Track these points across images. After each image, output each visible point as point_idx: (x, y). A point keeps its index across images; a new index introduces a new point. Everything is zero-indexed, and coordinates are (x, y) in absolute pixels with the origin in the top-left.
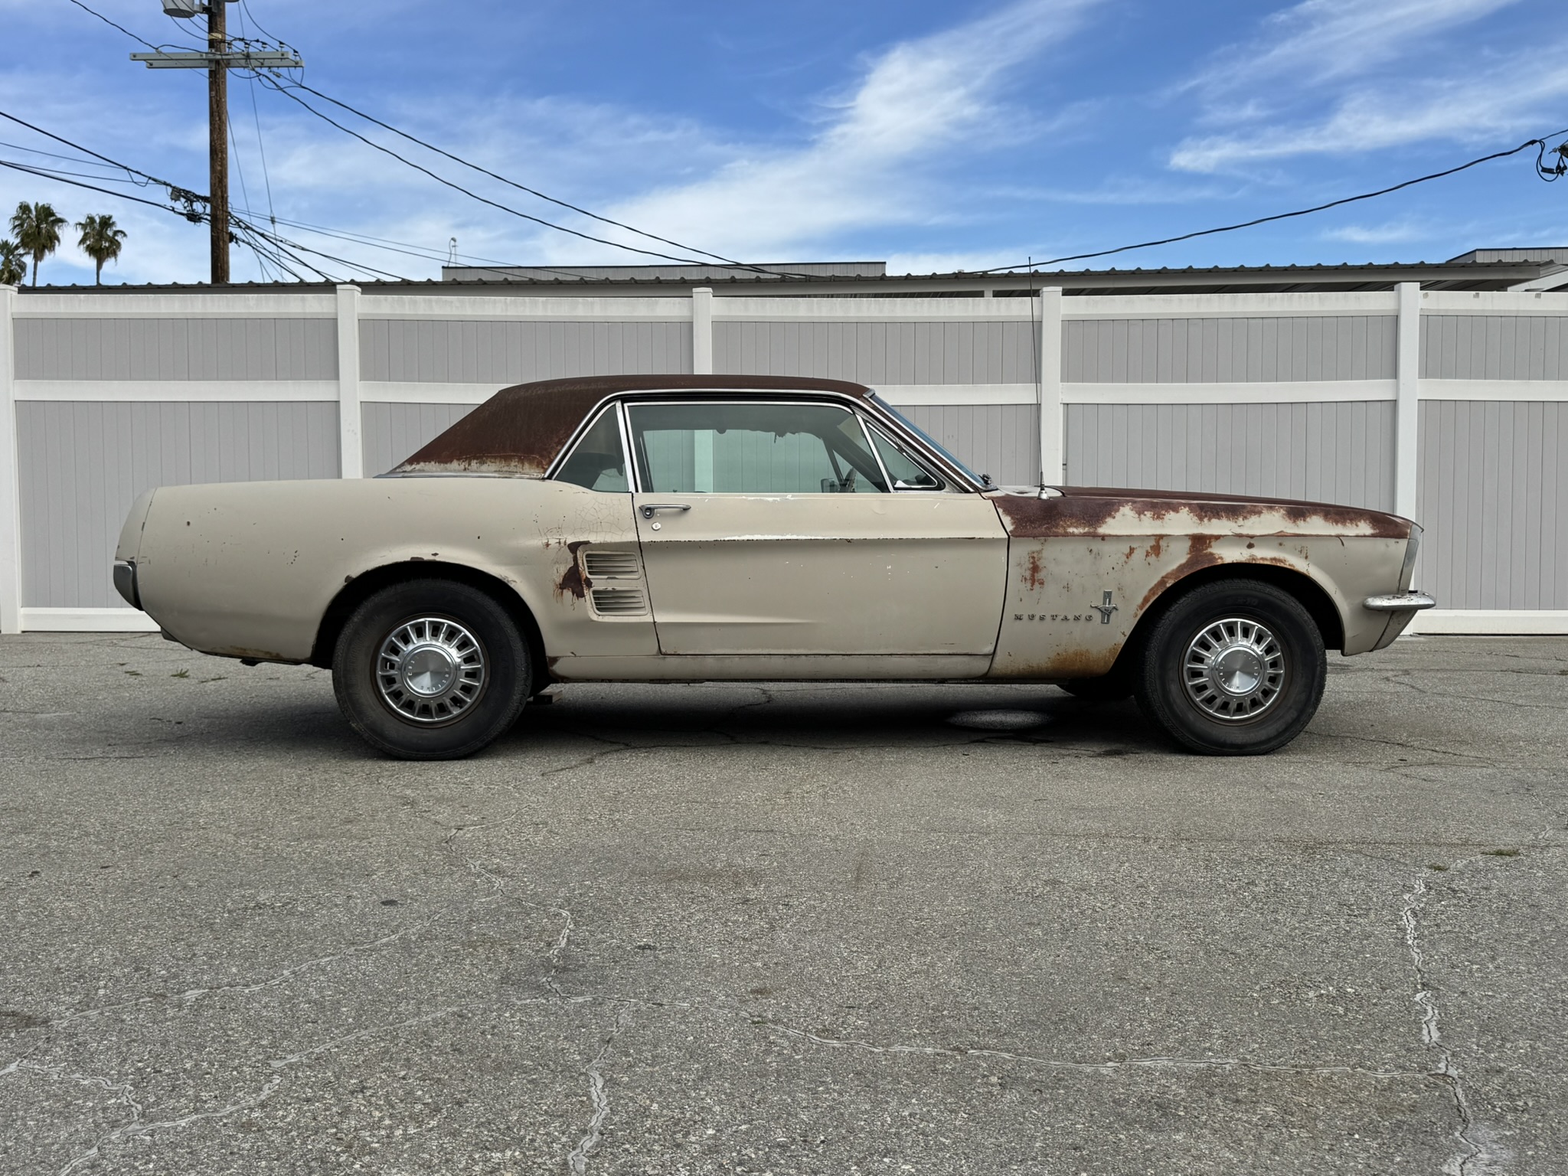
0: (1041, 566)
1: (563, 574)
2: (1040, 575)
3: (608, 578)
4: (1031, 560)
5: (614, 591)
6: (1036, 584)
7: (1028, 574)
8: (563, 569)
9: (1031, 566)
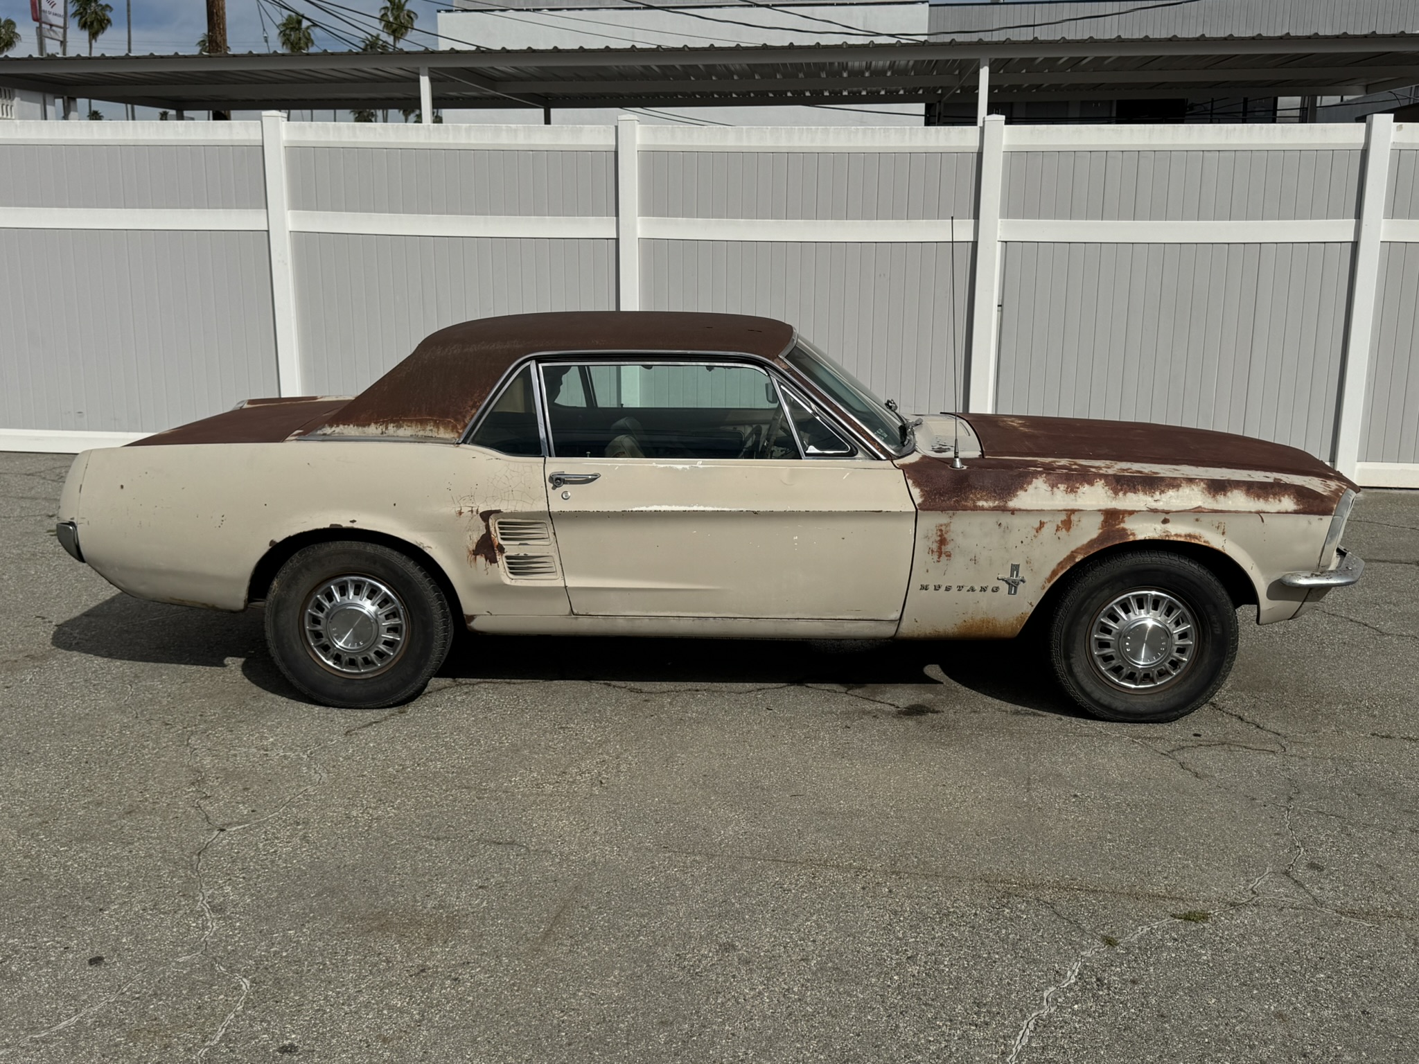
0: (948, 539)
1: (476, 541)
2: (948, 548)
3: (520, 544)
4: (939, 533)
5: (526, 557)
6: (943, 555)
7: (935, 547)
8: (476, 537)
9: (939, 538)
